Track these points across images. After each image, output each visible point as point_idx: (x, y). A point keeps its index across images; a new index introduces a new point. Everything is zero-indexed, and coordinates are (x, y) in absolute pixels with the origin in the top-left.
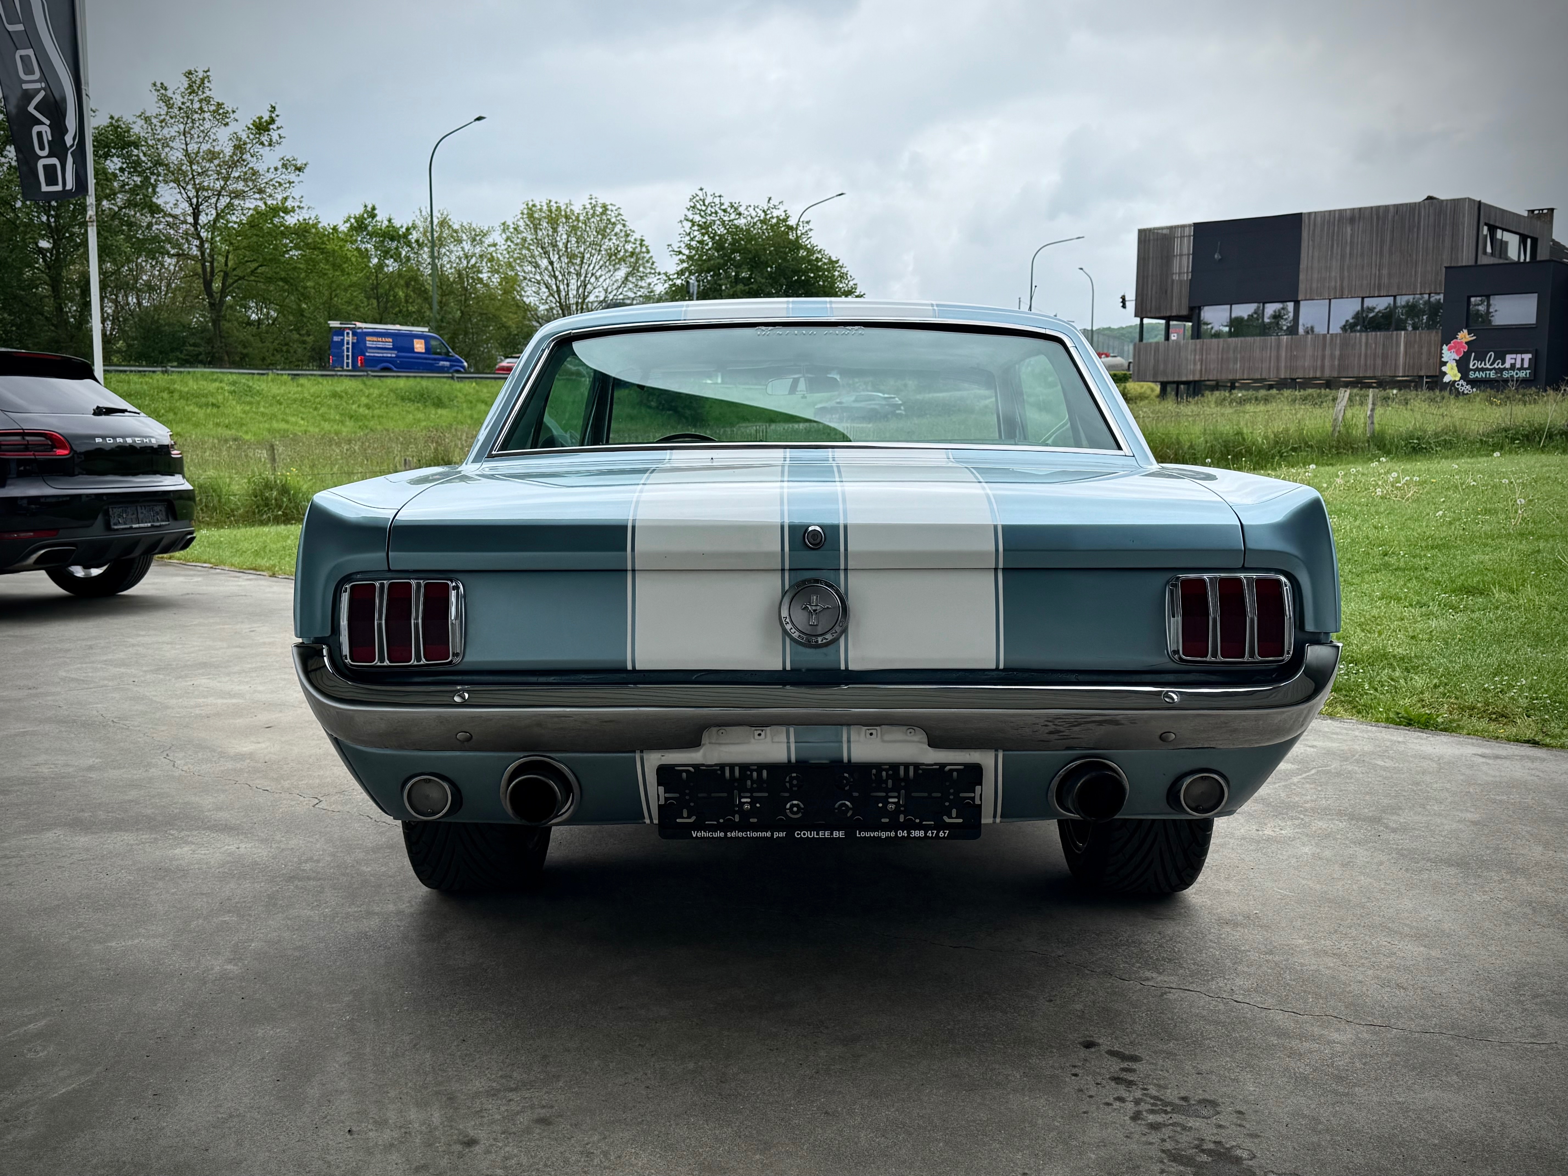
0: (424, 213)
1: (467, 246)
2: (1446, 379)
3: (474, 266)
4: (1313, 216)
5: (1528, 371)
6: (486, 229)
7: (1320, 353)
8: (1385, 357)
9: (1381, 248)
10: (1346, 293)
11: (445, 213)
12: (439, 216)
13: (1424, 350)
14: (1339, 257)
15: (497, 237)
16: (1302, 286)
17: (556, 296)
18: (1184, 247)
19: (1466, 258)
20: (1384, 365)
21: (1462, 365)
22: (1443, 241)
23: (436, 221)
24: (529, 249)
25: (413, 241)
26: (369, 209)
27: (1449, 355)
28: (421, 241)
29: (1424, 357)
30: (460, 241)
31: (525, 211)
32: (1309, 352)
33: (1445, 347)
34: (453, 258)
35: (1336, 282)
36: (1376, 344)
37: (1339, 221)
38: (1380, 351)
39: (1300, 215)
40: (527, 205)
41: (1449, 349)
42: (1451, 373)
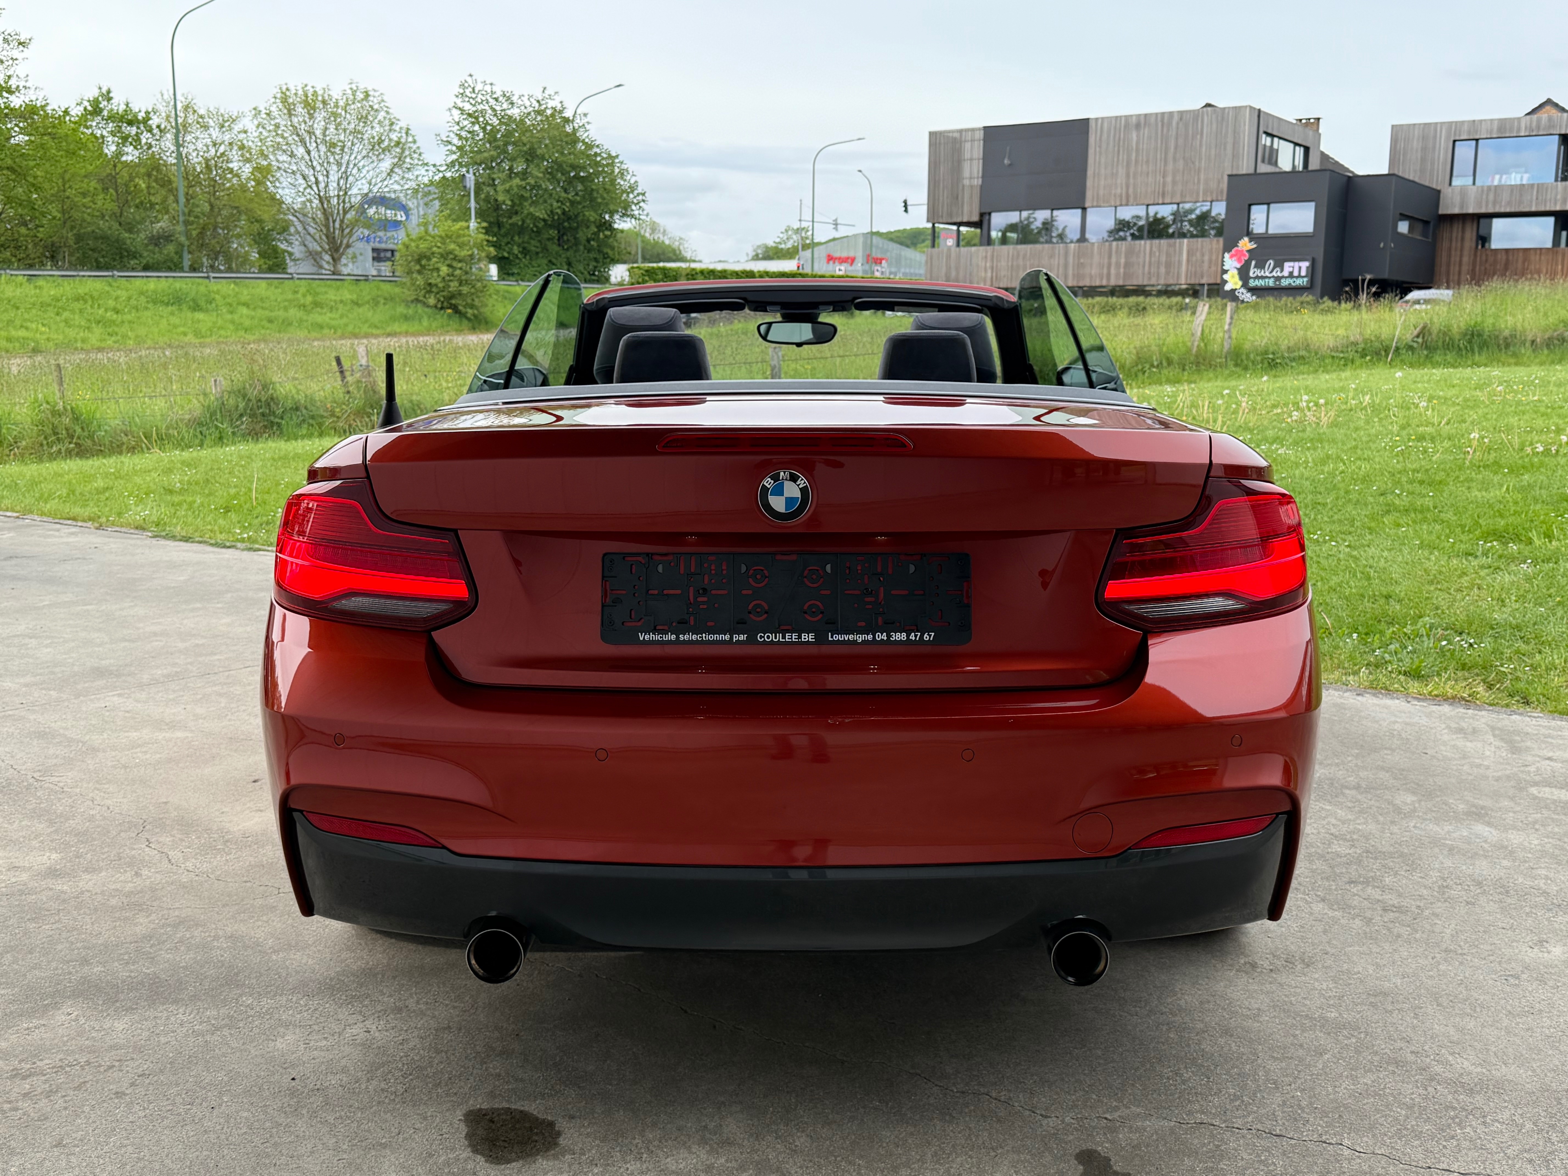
0: (166, 97)
1: (215, 133)
2: (1228, 287)
3: (223, 154)
4: (1100, 121)
5: (1305, 280)
6: (236, 114)
7: (1106, 261)
8: (1168, 265)
9: (1166, 154)
10: (1131, 200)
11: (190, 97)
12: (183, 100)
13: (1206, 258)
14: (1125, 164)
15: (248, 123)
16: (1089, 194)
17: (315, 189)
18: (974, 152)
19: (1245, 167)
20: (1167, 273)
21: (1243, 273)
22: (1225, 149)
23: (179, 106)
24: (283, 137)
25: (154, 127)
26: (104, 91)
27: (1231, 264)
28: (163, 127)
29: (1206, 265)
30: (206, 127)
31: (279, 95)
32: (1096, 259)
33: (1227, 255)
34: (200, 146)
35: (1122, 189)
36: (1159, 252)
37: (1125, 127)
38: (1163, 259)
39: (1086, 121)
40: (281, 88)
41: (1231, 257)
42: (1233, 282)
